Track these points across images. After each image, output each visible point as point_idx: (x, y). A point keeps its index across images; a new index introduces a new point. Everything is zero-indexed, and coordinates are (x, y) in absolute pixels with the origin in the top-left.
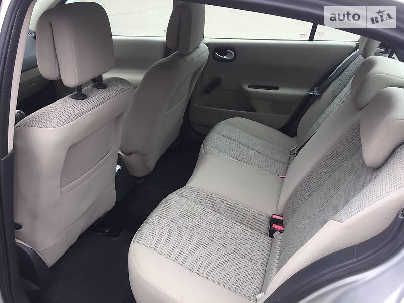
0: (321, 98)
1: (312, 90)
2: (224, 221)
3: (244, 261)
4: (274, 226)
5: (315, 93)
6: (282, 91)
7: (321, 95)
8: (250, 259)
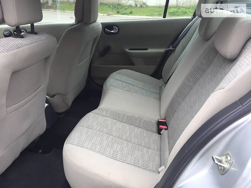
0: (175, 50)
1: (169, 47)
2: (128, 127)
3: (145, 149)
4: (161, 126)
5: (171, 48)
6: (150, 51)
7: (175, 49)
8: (149, 148)
